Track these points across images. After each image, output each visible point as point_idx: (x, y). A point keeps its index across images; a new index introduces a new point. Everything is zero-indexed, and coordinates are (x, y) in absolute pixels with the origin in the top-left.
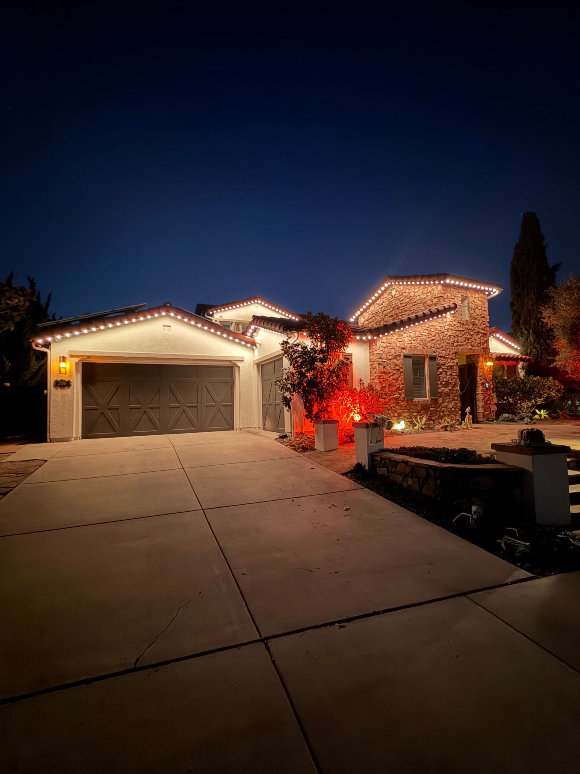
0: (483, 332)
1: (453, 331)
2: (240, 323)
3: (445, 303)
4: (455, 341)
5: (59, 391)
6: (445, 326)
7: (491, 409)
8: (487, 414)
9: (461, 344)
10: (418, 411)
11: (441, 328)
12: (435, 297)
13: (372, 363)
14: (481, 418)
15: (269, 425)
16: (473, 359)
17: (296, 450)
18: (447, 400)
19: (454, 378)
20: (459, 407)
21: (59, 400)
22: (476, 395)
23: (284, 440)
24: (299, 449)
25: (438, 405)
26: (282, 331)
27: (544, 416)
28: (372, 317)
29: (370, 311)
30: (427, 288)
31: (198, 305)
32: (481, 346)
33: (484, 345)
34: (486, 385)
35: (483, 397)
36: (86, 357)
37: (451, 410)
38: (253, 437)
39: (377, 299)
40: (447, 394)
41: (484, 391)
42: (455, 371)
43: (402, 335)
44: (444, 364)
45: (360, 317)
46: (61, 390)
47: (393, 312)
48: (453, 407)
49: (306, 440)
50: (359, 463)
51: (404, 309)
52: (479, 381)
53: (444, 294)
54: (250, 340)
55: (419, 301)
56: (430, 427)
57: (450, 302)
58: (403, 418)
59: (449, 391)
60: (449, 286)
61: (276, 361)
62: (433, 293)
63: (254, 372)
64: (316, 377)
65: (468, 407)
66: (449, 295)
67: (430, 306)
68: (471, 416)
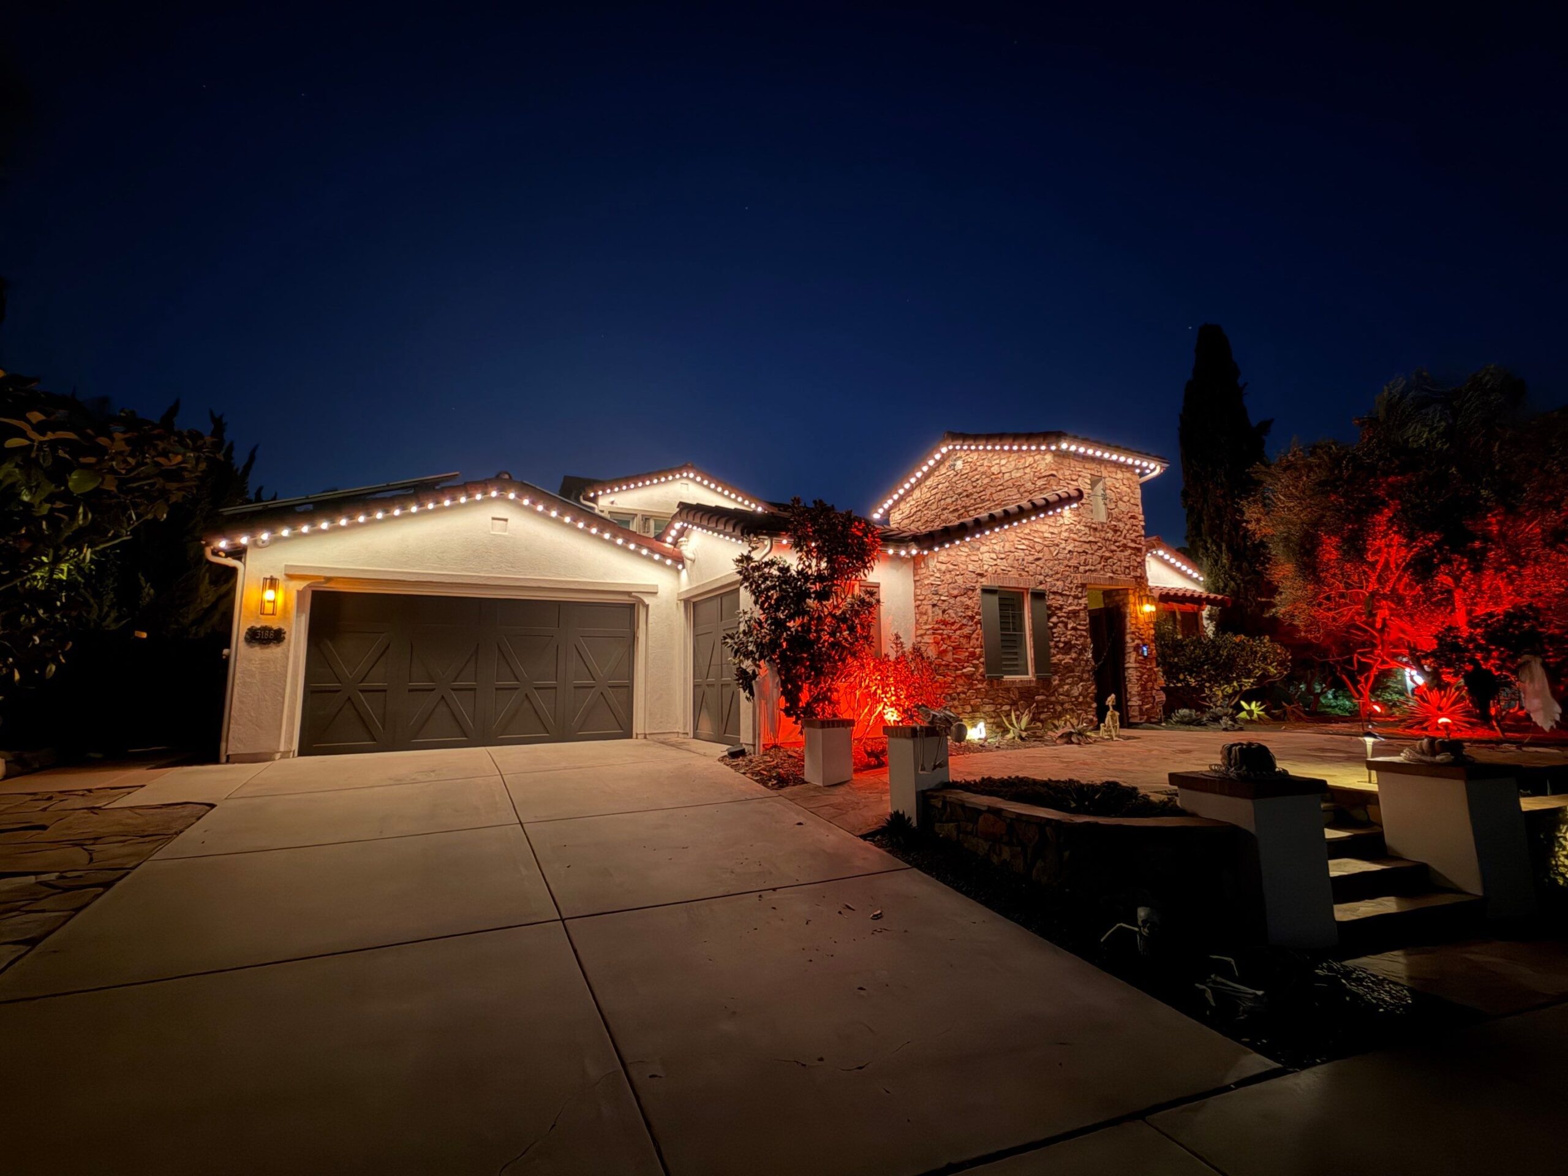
0: (1133, 545)
1: (1077, 544)
2: (652, 516)
3: (1059, 487)
4: (1082, 563)
5: (258, 653)
6: (1060, 533)
7: (1154, 699)
8: (1147, 709)
9: (1093, 568)
10: (1010, 702)
11: (1053, 536)
12: (1040, 475)
13: (919, 602)
14: (1136, 716)
15: (706, 727)
16: (1117, 598)
17: (763, 782)
18: (1069, 681)
19: (1081, 636)
20: (1091, 695)
21: (254, 669)
22: (1125, 669)
23: (740, 761)
24: (770, 780)
25: (1052, 691)
26: (740, 534)
27: (1258, 715)
28: (916, 512)
29: (913, 500)
30: (1025, 458)
31: (566, 478)
32: (1132, 574)
33: (1136, 571)
34: (1143, 651)
35: (1139, 674)
36: (323, 580)
37: (1077, 700)
38: (672, 753)
39: (927, 476)
40: (1069, 669)
41: (1139, 663)
42: (1082, 622)
43: (978, 549)
44: (1061, 608)
45: (892, 511)
46: (261, 649)
47: (959, 502)
48: (1080, 694)
49: (785, 760)
50: (898, 812)
51: (980, 497)
52: (1130, 642)
53: (1056, 470)
54: (671, 551)
55: (1010, 483)
56: (1038, 734)
57: (1070, 486)
58: (983, 715)
59: (1071, 661)
60: (1066, 455)
61: (726, 594)
62: (1036, 468)
63: (679, 618)
64: (809, 631)
65: (1110, 695)
66: (1067, 473)
67: (1031, 494)
68: (1117, 714)
